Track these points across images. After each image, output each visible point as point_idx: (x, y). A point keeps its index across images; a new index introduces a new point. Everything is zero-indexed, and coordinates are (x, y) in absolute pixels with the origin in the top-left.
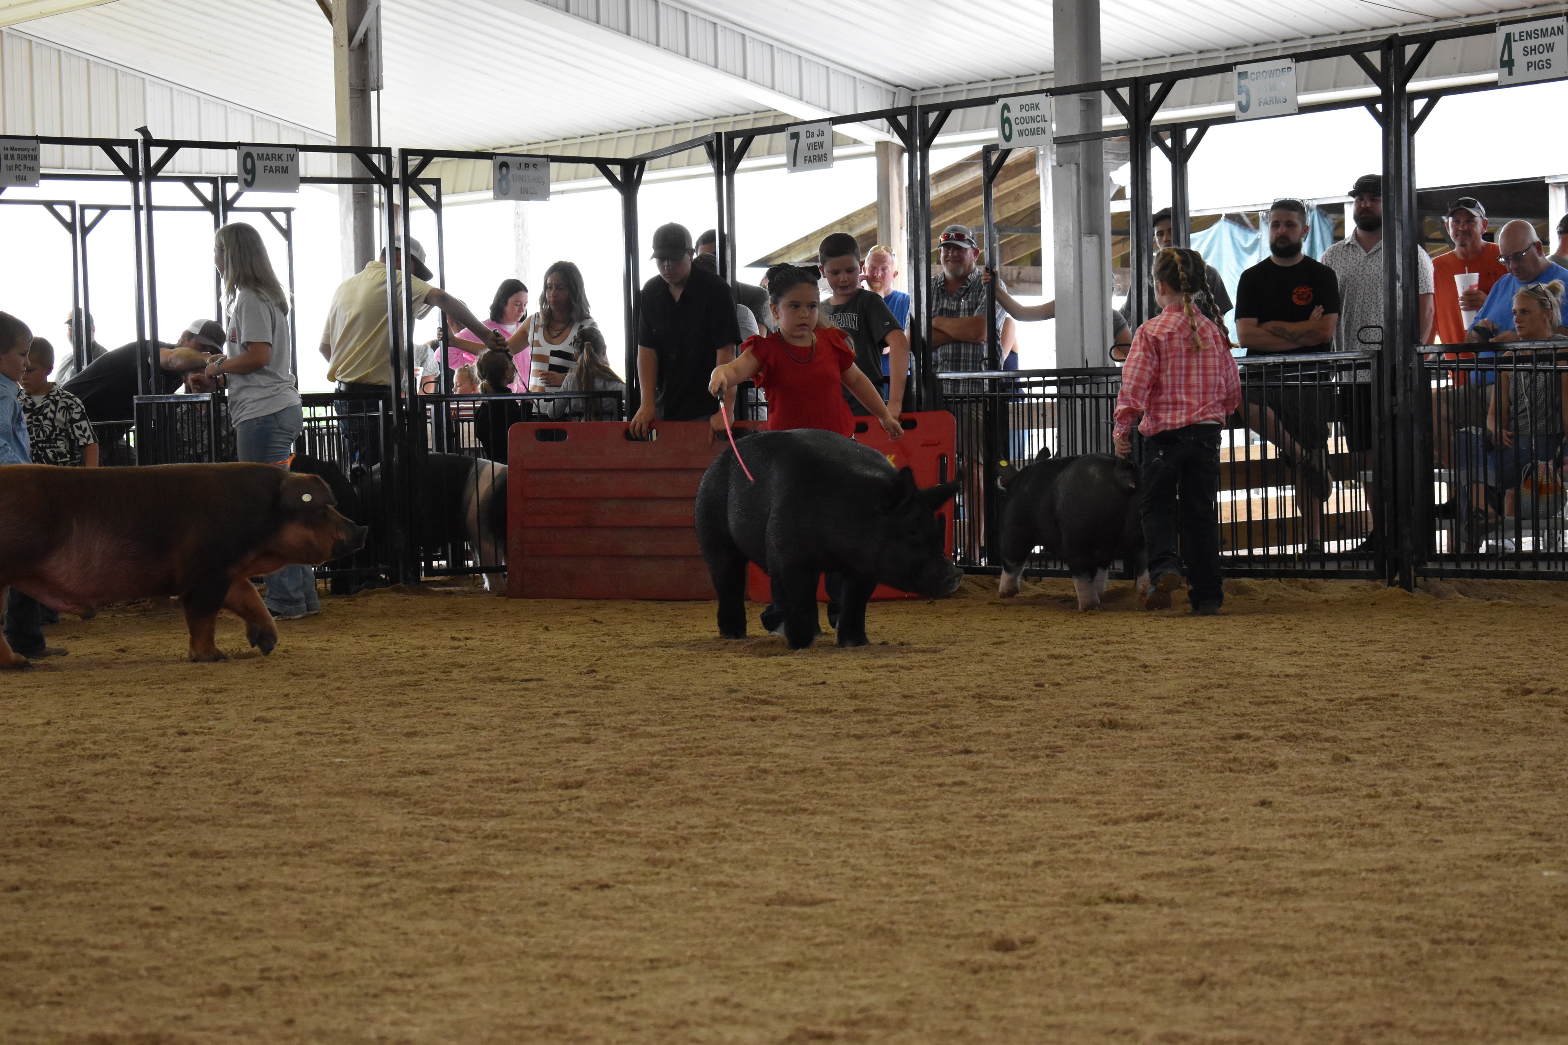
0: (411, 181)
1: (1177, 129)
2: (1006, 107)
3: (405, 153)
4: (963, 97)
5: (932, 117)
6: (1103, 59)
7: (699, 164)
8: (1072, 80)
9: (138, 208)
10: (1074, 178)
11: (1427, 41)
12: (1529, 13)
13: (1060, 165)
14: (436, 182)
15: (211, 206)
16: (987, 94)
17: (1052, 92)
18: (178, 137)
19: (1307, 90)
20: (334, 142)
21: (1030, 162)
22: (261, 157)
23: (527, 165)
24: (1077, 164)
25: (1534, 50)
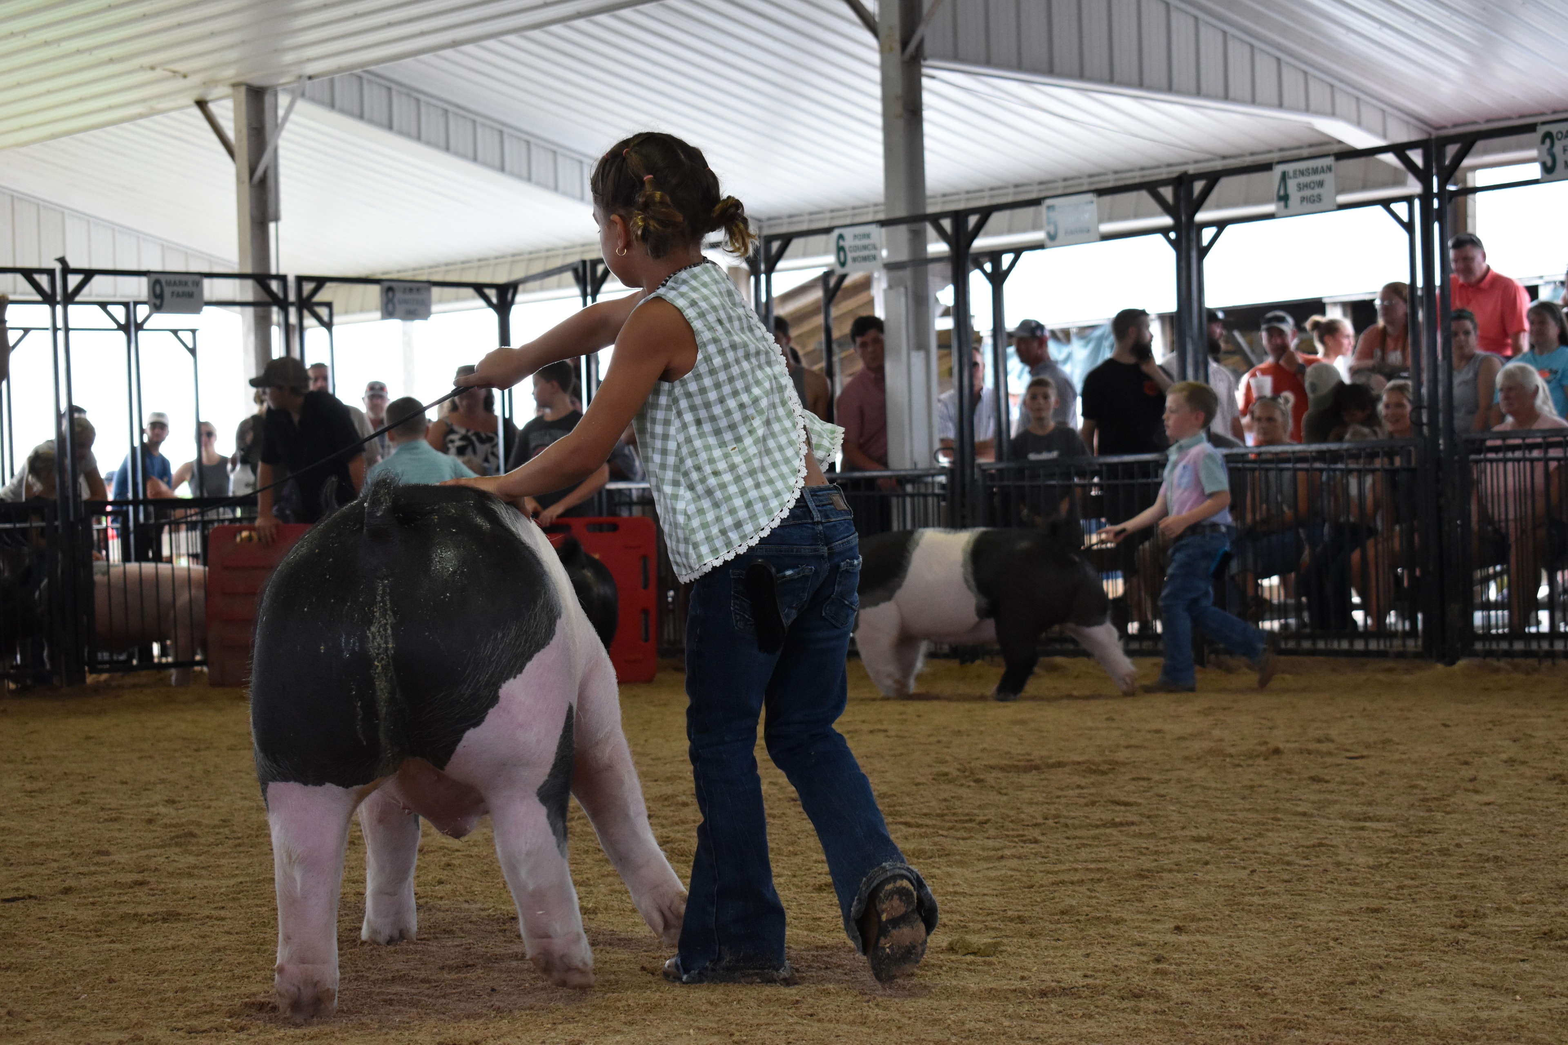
0: (306, 304)
1: (995, 256)
2: (841, 237)
3: (301, 280)
4: (804, 227)
5: (775, 245)
6: (929, 192)
7: (568, 286)
8: (901, 212)
9: (55, 330)
10: (903, 300)
11: (1213, 178)
12: (1305, 152)
13: (890, 287)
14: (329, 305)
15: (124, 328)
16: (826, 224)
17: (883, 223)
18: (95, 266)
19: (1111, 219)
20: (235, 269)
21: (866, 284)
22: (169, 283)
23: (411, 290)
24: (906, 288)
25: (1306, 186)
